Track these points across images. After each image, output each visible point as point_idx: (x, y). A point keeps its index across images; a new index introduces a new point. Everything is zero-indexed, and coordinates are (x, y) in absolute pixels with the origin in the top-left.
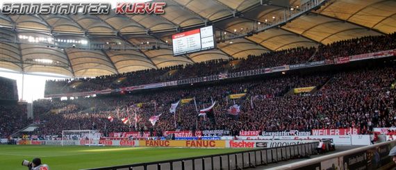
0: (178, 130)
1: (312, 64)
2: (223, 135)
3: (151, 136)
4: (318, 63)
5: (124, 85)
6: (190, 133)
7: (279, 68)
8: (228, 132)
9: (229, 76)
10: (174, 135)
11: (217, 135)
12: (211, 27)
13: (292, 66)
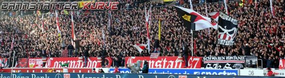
0: (155, 55)
2: (244, 66)
3: (103, 64)
6: (179, 60)
8: (255, 61)
10: (146, 63)
11: (232, 65)
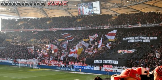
1: (153, 25)
4: (156, 24)
5: (51, 26)
7: (136, 26)
9: (109, 27)
12: (99, 2)
13: (143, 25)
